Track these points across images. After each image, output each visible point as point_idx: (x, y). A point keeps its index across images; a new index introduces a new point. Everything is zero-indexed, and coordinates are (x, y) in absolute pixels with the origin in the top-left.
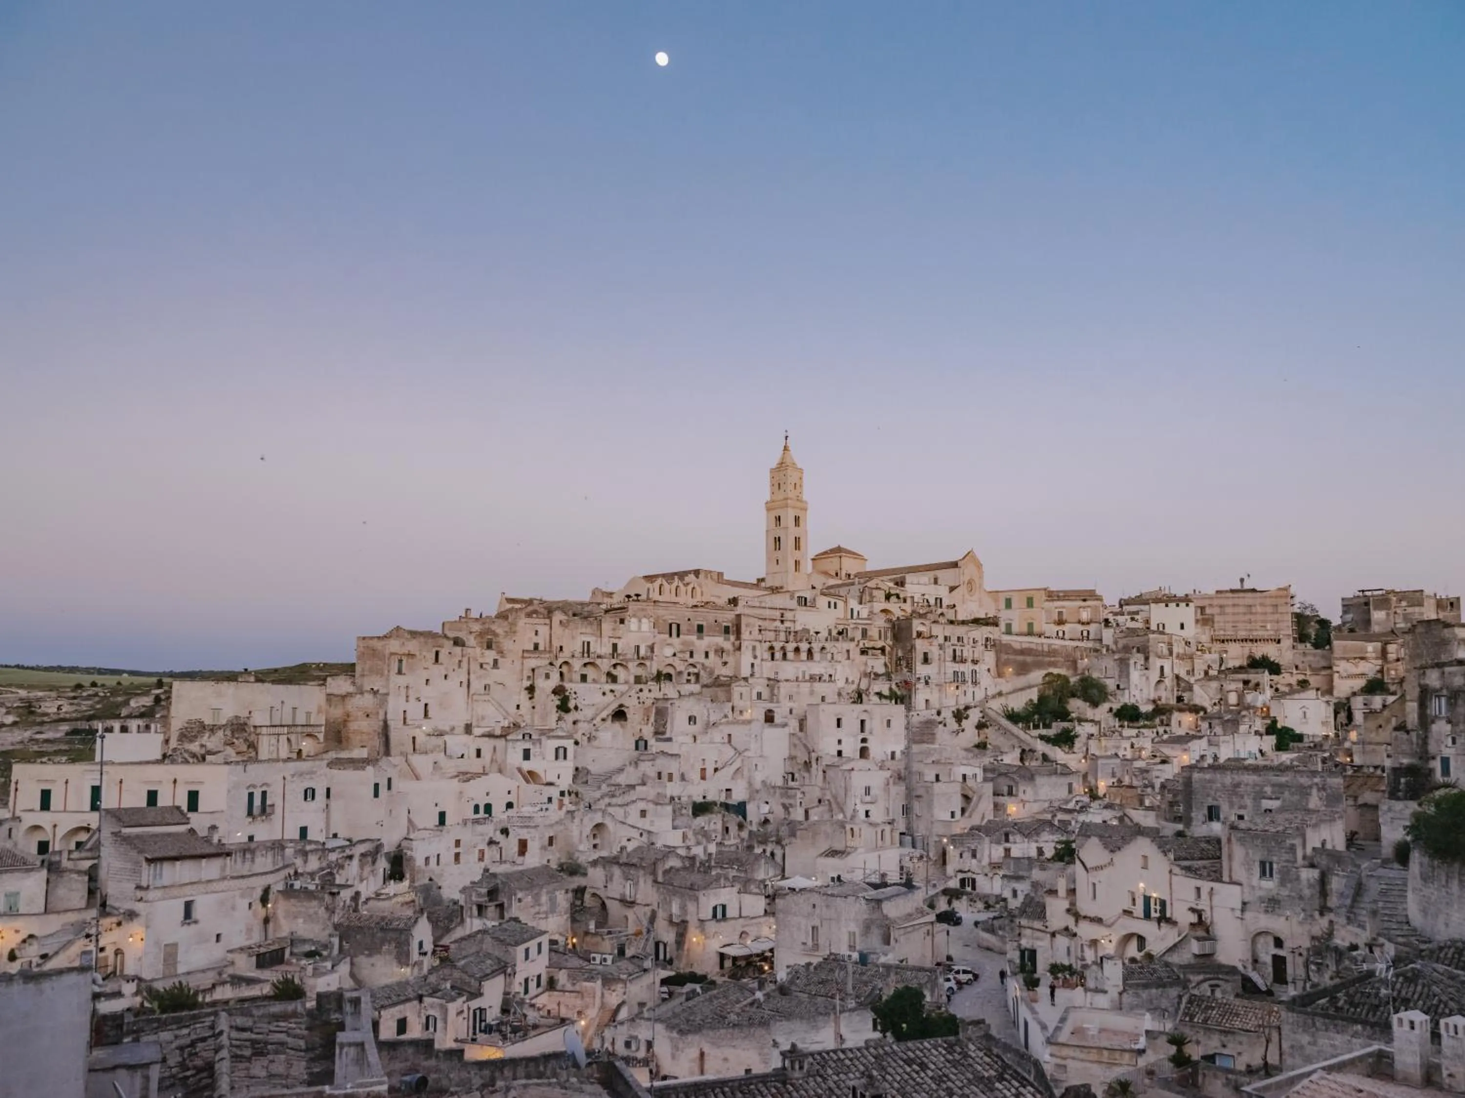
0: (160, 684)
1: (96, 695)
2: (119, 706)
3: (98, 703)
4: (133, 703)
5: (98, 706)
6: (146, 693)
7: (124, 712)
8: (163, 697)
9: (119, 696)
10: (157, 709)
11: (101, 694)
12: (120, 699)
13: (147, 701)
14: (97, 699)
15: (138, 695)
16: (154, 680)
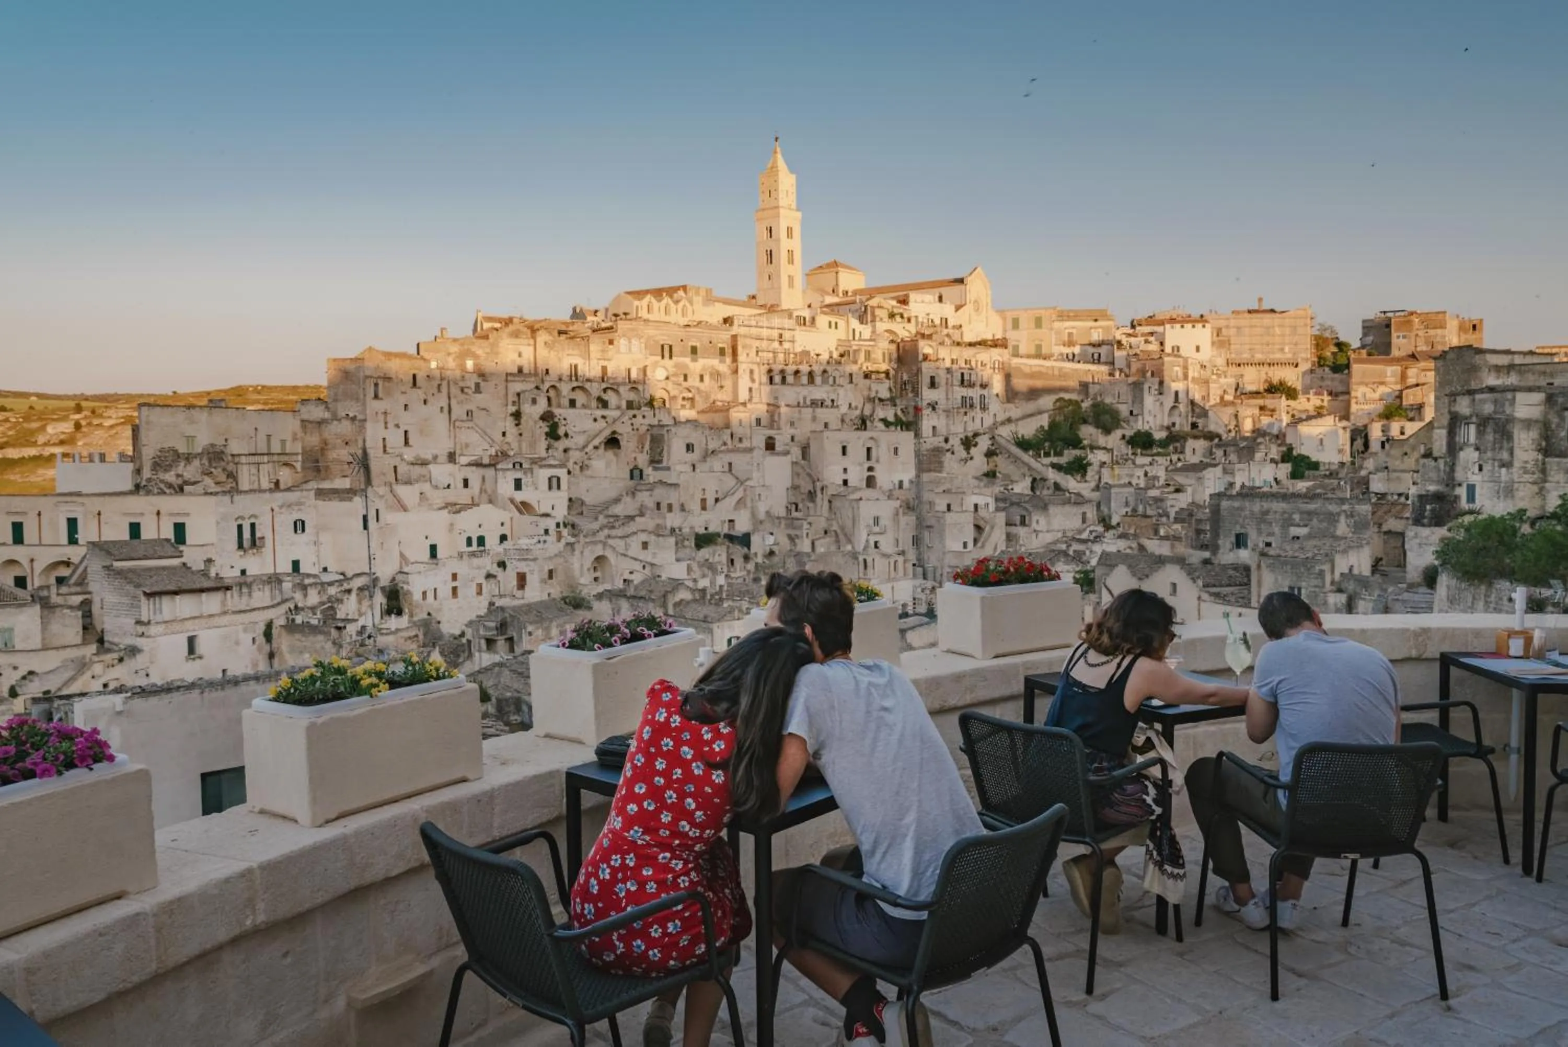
0: (79, 409)
1: (7, 420)
2: (33, 432)
3: (10, 429)
4: (50, 429)
5: (10, 433)
6: (65, 419)
7: (41, 439)
8: (83, 423)
9: (34, 421)
10: (79, 435)
11: (13, 420)
12: (34, 425)
13: (67, 427)
14: (8, 425)
15: (54, 420)
16: (72, 404)
